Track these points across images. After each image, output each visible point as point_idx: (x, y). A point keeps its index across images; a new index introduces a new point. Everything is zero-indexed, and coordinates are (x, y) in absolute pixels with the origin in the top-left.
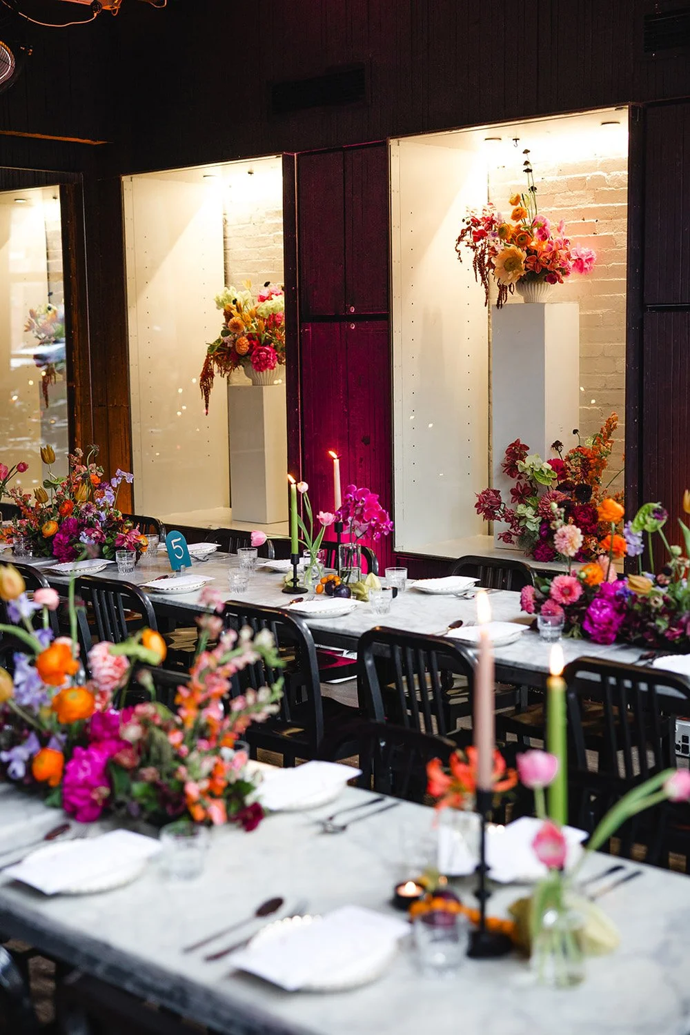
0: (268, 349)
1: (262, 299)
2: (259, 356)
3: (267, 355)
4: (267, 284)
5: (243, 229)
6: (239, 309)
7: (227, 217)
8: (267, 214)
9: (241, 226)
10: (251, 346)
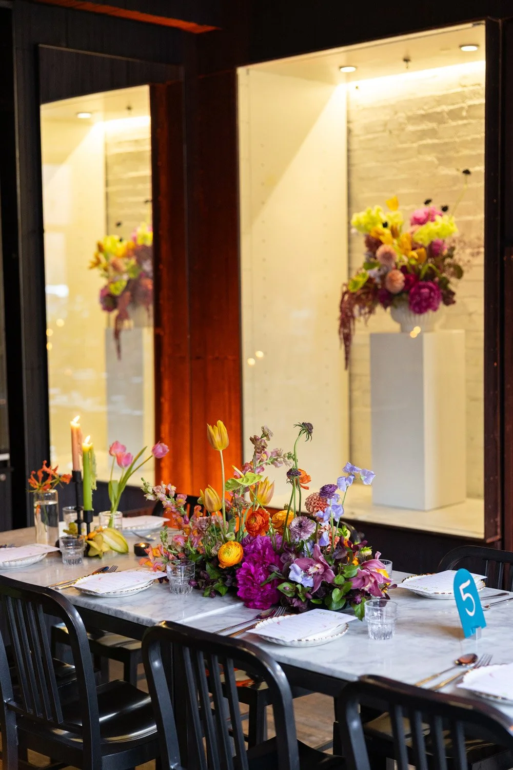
0: (431, 284)
1: (418, 222)
2: (420, 294)
3: (430, 293)
4: (427, 202)
5: (374, 139)
6: (395, 233)
7: (351, 126)
8: (409, 119)
9: (370, 136)
10: (407, 281)
